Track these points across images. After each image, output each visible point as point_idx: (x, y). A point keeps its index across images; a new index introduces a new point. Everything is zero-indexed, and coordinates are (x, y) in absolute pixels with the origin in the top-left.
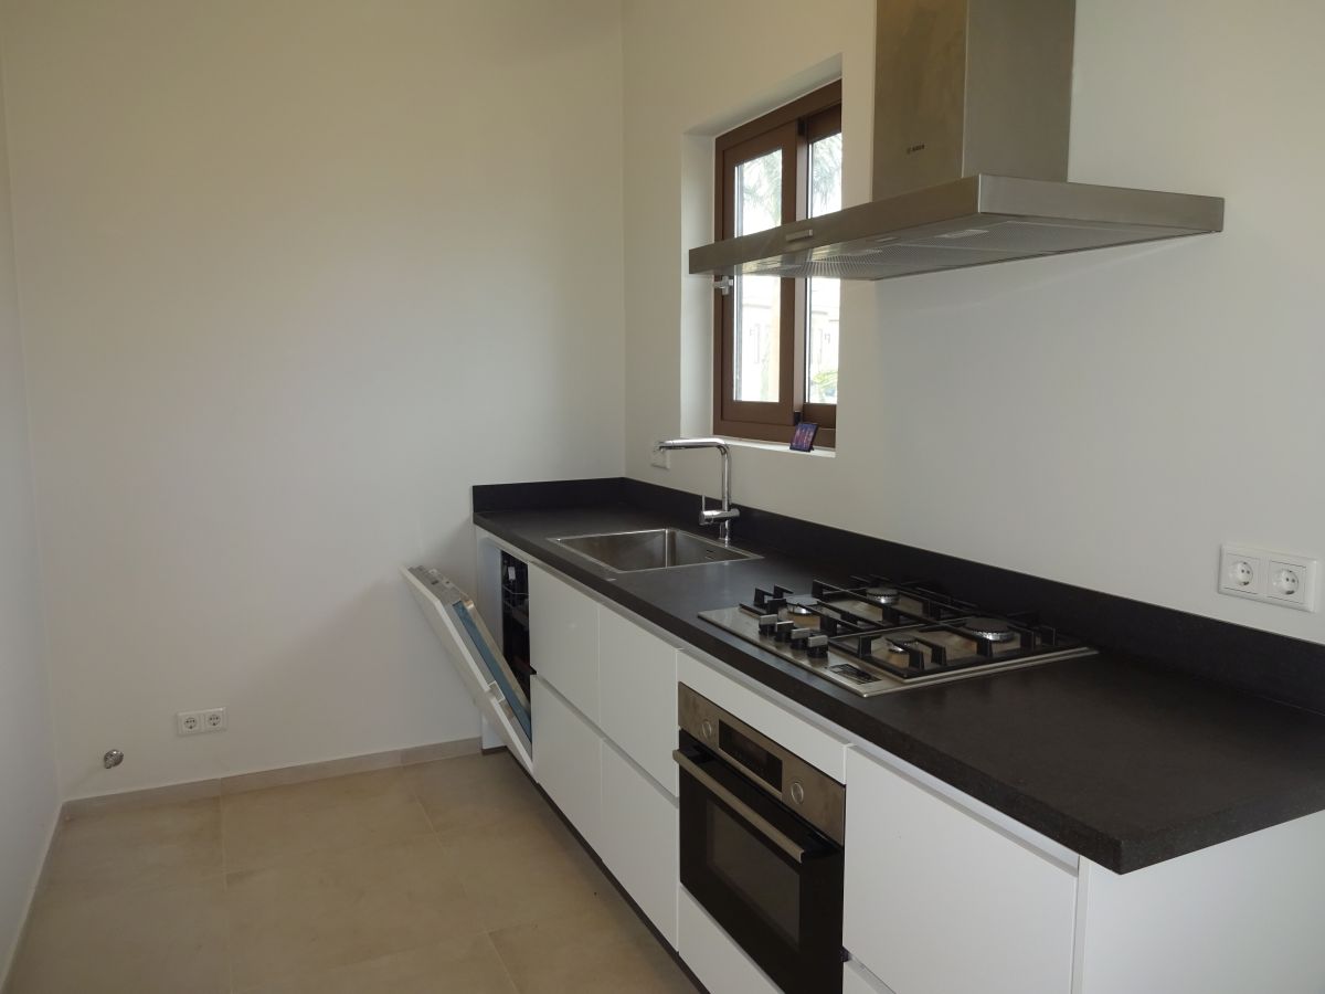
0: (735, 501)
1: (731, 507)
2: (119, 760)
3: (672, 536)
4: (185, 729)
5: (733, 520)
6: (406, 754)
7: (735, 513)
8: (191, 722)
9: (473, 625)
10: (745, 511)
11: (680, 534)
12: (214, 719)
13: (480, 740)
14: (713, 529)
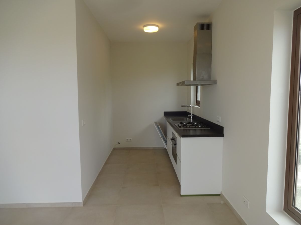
0: (193, 113)
1: (192, 114)
2: (119, 144)
3: (187, 119)
4: (127, 140)
5: (192, 116)
6: (154, 148)
7: (193, 115)
8: (128, 140)
9: (159, 129)
10: (194, 115)
11: (188, 119)
12: (130, 140)
13: (164, 147)
14: (190, 117)
